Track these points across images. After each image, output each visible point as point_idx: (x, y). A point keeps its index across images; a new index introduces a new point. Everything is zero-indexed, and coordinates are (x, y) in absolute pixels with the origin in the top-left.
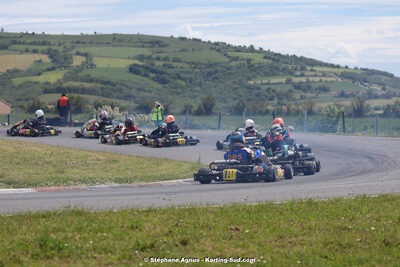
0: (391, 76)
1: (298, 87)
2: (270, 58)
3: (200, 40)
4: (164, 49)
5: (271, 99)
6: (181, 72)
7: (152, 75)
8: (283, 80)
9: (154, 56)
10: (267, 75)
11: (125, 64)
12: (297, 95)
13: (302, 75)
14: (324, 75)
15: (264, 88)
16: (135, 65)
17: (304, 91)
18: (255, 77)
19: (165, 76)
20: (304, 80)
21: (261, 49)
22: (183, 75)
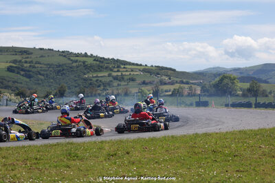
0: (174, 70)
1: (116, 78)
2: (97, 61)
3: (52, 50)
4: (29, 56)
5: (99, 86)
6: (41, 70)
7: (22, 73)
8: (106, 74)
9: (23, 60)
10: (96, 71)
11: (4, 65)
12: (115, 84)
13: (118, 71)
14: (132, 71)
15: (95, 79)
16: (11, 66)
17: (120, 81)
18: (88, 72)
19: (31, 73)
20: (119, 74)
21: (92, 55)
22: (42, 72)
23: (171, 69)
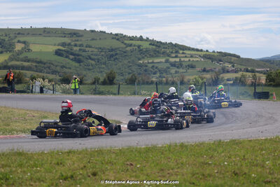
0: (238, 57)
1: (173, 65)
2: (153, 45)
3: (105, 32)
4: (79, 38)
5: (155, 73)
6: (92, 55)
7: (71, 57)
8: (163, 60)
9: (73, 43)
10: (152, 56)
11: (53, 48)
12: (173, 70)
13: (176, 57)
14: (192, 57)
15: (150, 65)
16: (59, 50)
17: (178, 67)
18: (143, 58)
19: (81, 57)
20: (177, 60)
21: (148, 38)
22: (92, 57)
23: (234, 56)
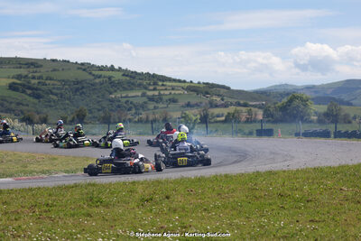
0: (228, 88)
1: (151, 99)
2: (127, 76)
3: (68, 62)
4: (38, 69)
5: (129, 110)
6: (53, 88)
7: (29, 92)
8: (139, 93)
9: (30, 75)
10: (125, 89)
11: (6, 82)
12: (151, 106)
13: (155, 89)
14: (173, 89)
15: (125, 100)
16: (14, 83)
17: (157, 102)
18: (115, 91)
19: (40, 92)
20: (156, 93)
21: (120, 68)
22: (54, 91)
23: (223, 87)
